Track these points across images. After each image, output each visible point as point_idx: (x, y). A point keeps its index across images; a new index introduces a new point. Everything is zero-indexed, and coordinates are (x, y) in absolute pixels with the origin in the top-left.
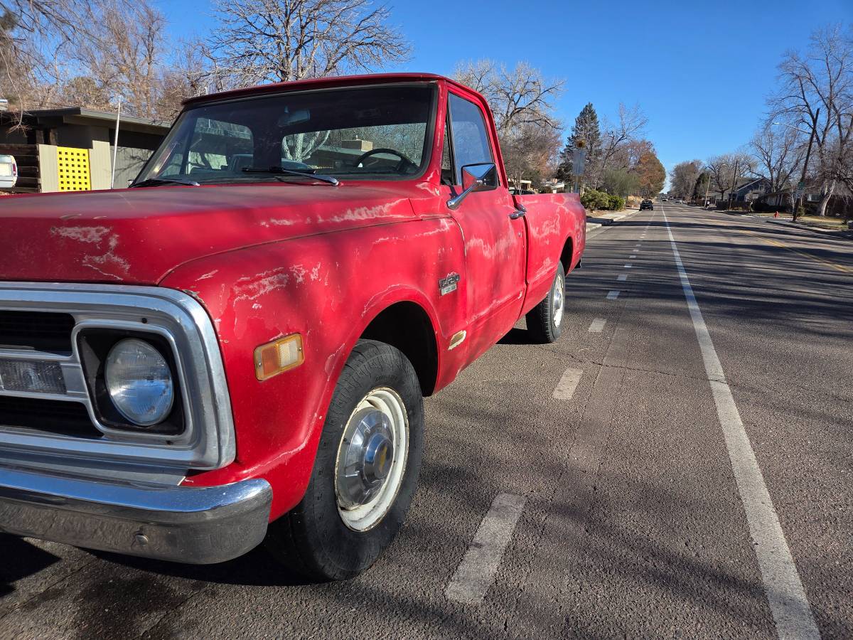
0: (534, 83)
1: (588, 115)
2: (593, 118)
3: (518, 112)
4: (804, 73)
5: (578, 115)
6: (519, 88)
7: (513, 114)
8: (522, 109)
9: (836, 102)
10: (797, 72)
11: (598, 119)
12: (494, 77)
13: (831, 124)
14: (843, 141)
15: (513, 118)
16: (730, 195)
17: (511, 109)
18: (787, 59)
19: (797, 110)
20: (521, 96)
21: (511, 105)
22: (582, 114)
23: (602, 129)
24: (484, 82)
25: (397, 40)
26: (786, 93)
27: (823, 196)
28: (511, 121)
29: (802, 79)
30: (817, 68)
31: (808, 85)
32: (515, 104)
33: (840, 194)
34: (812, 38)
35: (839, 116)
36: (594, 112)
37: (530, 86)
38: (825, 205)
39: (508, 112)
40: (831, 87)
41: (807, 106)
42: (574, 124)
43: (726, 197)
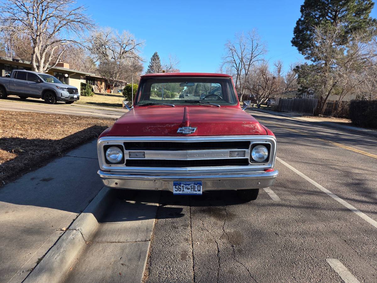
0: (132, 40)
1: (155, 57)
2: (158, 59)
3: (125, 52)
4: (233, 48)
5: (152, 57)
6: (125, 42)
7: (123, 53)
8: (127, 51)
9: (244, 60)
10: (231, 48)
11: (160, 59)
12: (113, 36)
13: (242, 68)
14: (246, 75)
15: (123, 55)
16: (209, 93)
17: (122, 51)
18: (228, 42)
19: (231, 62)
20: (126, 45)
21: (122, 49)
22: (153, 56)
23: (162, 63)
24: (109, 37)
25: (91, 22)
26: (228, 55)
27: (241, 94)
28: (122, 56)
29: (232, 50)
30: (237, 47)
31: (234, 53)
32: (124, 49)
33: (246, 94)
34: (235, 35)
35: (245, 65)
36: (158, 56)
37: (130, 42)
38: (241, 97)
39: (120, 52)
40: (242, 54)
41: (234, 61)
42: (150, 61)
43: (208, 94)
